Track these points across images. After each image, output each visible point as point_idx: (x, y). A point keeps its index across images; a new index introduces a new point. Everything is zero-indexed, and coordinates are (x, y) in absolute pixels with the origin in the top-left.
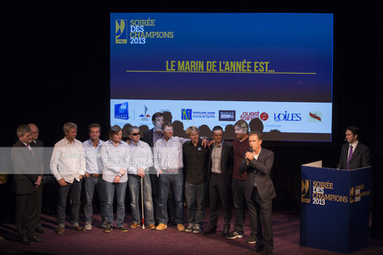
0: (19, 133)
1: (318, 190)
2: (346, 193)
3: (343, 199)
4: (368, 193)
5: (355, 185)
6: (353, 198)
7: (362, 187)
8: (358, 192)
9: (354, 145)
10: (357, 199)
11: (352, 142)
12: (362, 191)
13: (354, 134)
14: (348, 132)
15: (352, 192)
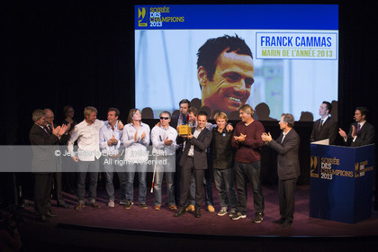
0: (35, 117)
1: (326, 166)
2: (351, 168)
3: (348, 174)
4: (372, 168)
5: (359, 161)
6: (358, 173)
7: (366, 162)
8: (362, 167)
9: (362, 124)
10: (362, 174)
11: (359, 122)
12: (365, 167)
13: (362, 114)
14: (358, 112)
15: (357, 168)
